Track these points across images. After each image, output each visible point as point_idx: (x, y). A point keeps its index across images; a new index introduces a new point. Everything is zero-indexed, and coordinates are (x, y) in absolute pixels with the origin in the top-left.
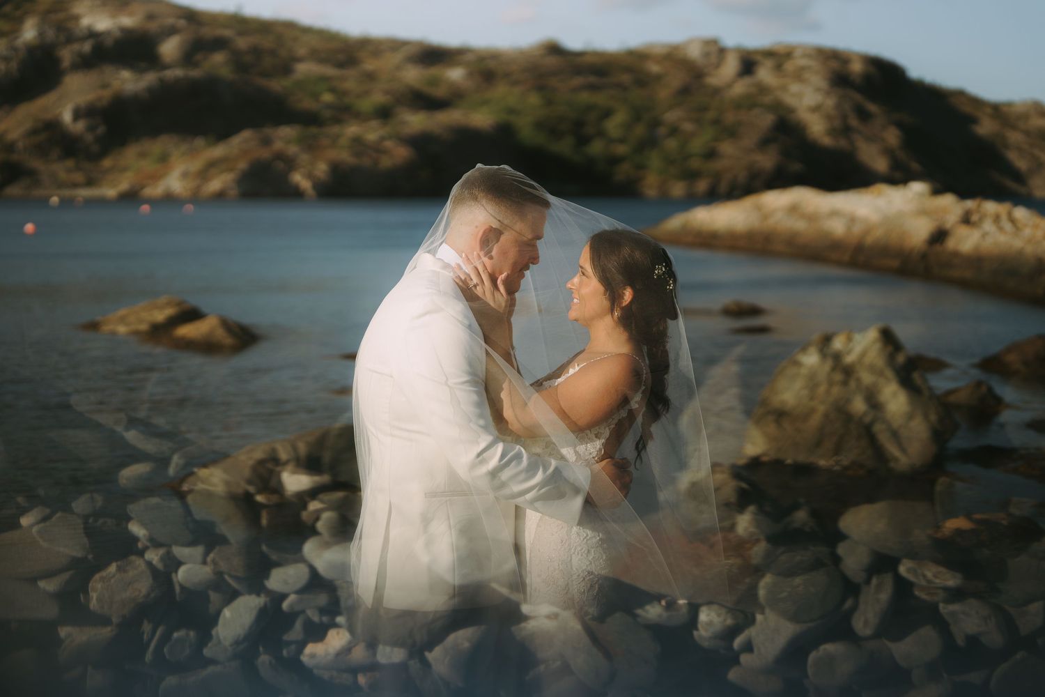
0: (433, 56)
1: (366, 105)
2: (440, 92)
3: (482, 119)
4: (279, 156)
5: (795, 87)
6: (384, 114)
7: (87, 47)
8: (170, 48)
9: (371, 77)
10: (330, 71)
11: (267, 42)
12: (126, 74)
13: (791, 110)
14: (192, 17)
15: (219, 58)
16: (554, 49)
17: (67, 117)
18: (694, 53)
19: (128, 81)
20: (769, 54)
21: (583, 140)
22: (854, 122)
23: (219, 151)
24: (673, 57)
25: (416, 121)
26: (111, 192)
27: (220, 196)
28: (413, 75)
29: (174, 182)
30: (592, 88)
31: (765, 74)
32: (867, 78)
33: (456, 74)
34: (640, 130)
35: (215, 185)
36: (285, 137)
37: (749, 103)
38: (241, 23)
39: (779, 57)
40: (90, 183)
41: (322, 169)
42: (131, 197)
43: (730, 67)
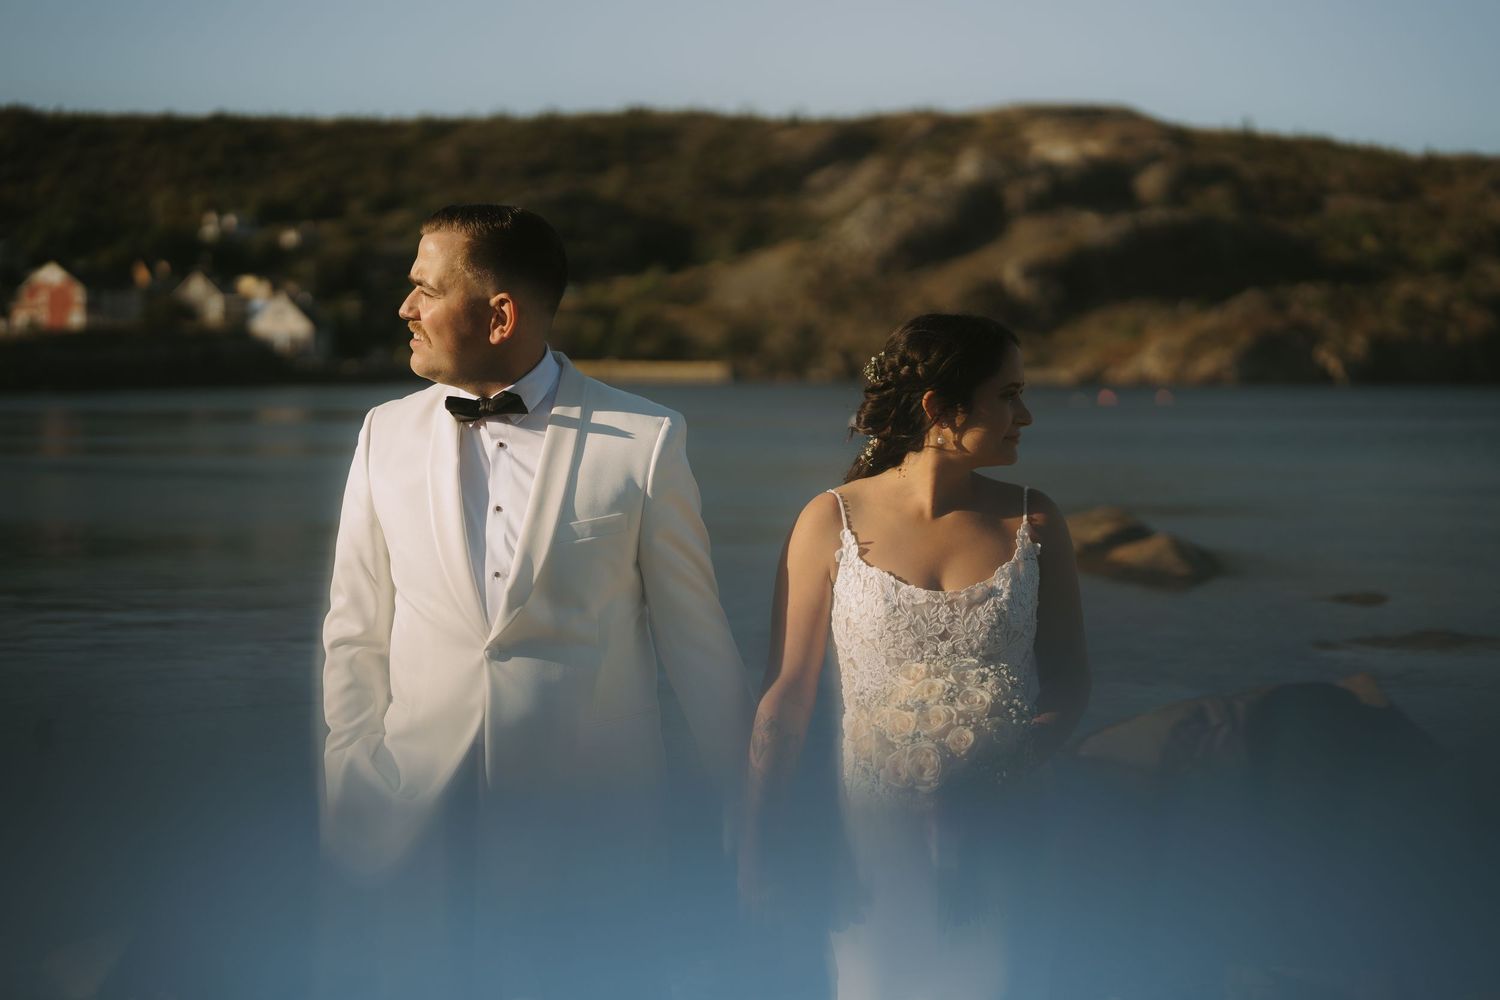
1: (1428, 253)
4: (1298, 325)
7: (1038, 184)
8: (1150, 182)
9: (1437, 213)
10: (1374, 206)
14: (1181, 138)
19: (1092, 228)
23: (1211, 320)
26: (1063, 374)
27: (1213, 382)
29: (1151, 362)
35: (1206, 365)
36: (1307, 301)
38: (1249, 144)
41: (1358, 344)
42: (1092, 382)
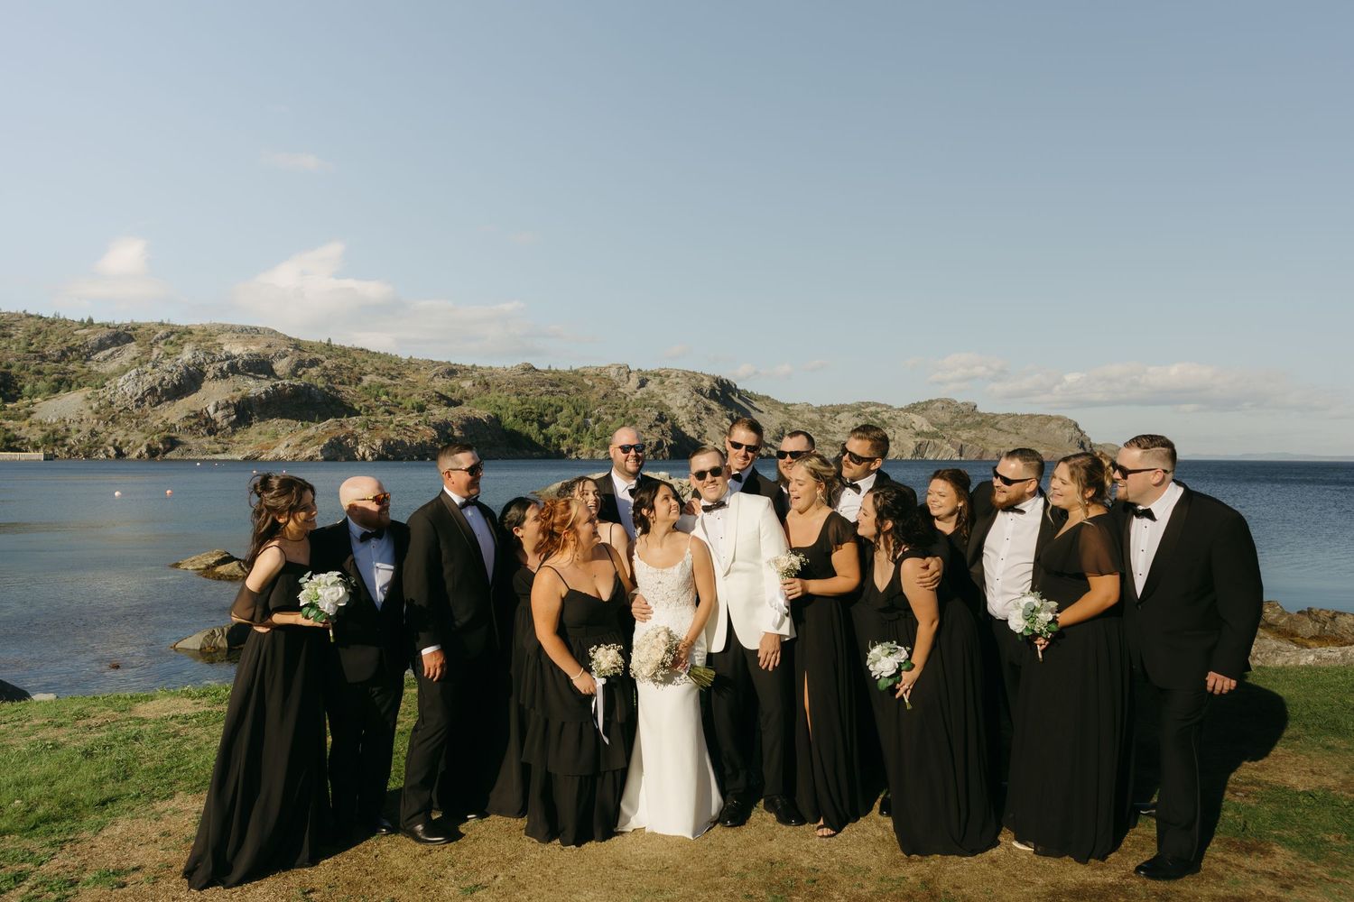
0: (452, 372)
1: (408, 403)
2: (455, 396)
3: (482, 413)
4: (351, 435)
5: (670, 395)
6: (421, 409)
7: (226, 364)
8: (282, 366)
9: (413, 385)
10: (387, 381)
11: (347, 363)
12: (251, 382)
13: (669, 408)
14: (297, 347)
15: (314, 371)
16: (529, 369)
17: (211, 410)
18: (613, 373)
19: (253, 386)
20: (657, 375)
21: (543, 425)
22: (704, 415)
24: (599, 375)
25: (439, 413)
26: (239, 458)
28: (440, 384)
30: (552, 393)
31: (652, 386)
32: (713, 390)
33: (467, 384)
34: (579, 419)
35: (308, 453)
36: (353, 423)
37: (643, 404)
39: (662, 376)
40: (225, 450)
41: (378, 444)
43: (634, 382)
